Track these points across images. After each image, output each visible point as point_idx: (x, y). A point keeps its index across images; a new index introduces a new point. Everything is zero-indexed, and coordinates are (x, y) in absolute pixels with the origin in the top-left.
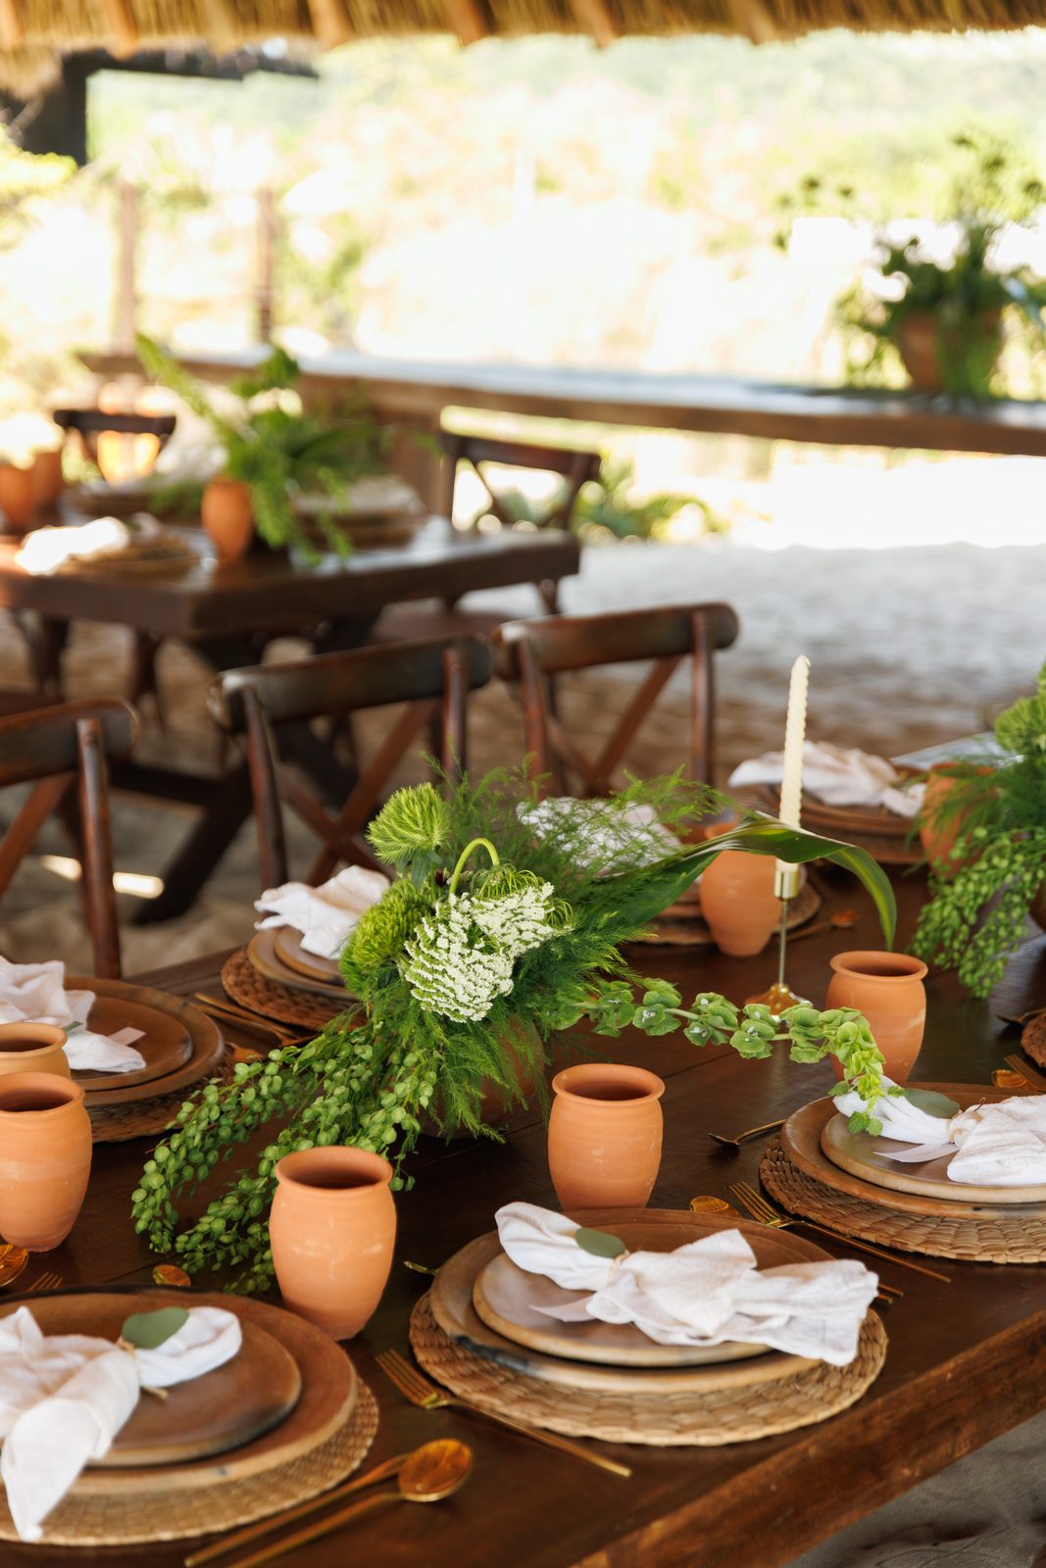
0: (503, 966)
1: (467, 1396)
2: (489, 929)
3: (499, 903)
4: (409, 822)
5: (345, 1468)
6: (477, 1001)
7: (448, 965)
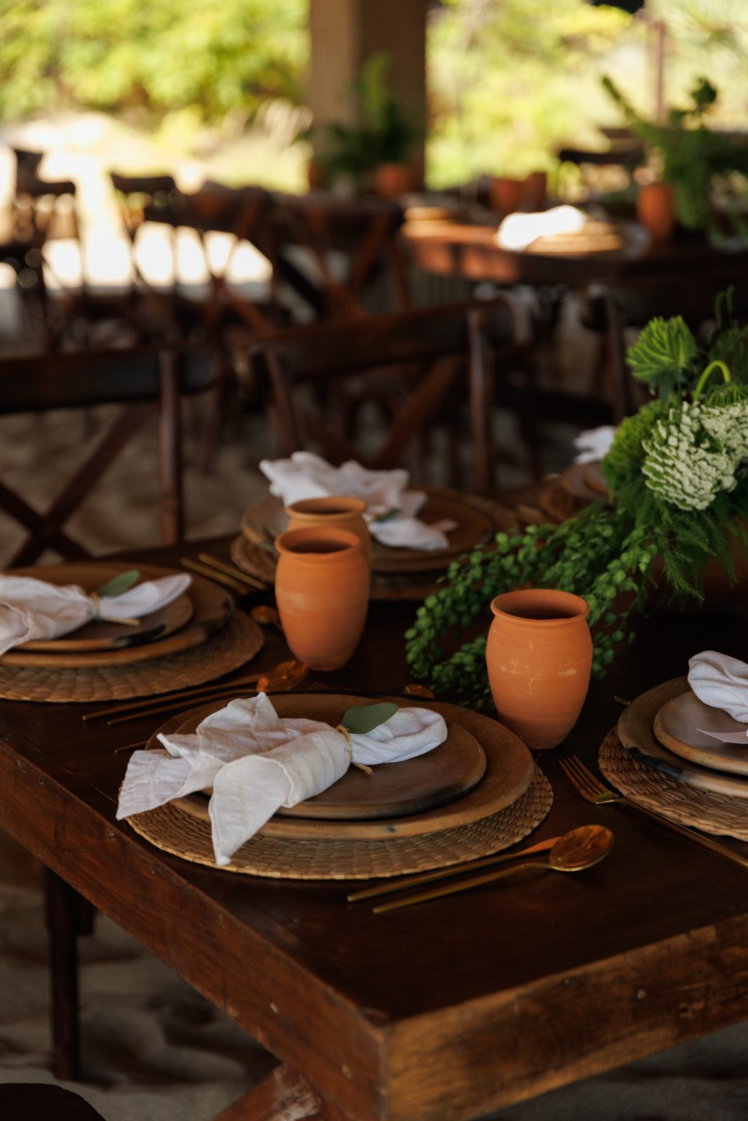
0: (725, 464)
1: (632, 797)
2: (715, 433)
3: (723, 410)
4: (658, 346)
5: (507, 842)
6: (701, 492)
7: (676, 460)
